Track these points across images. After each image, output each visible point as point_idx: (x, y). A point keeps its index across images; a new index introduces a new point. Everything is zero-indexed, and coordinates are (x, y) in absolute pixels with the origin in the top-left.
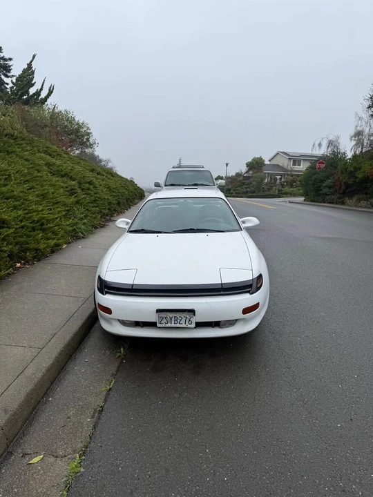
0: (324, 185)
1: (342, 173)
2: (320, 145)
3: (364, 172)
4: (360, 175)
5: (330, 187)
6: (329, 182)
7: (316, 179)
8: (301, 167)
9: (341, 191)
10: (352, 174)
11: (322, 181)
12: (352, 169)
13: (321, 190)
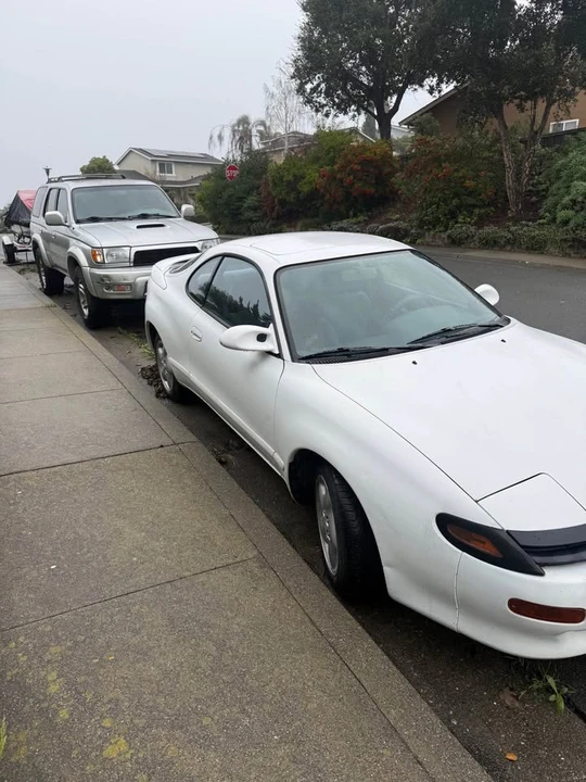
0: (245, 205)
1: (275, 184)
2: (220, 138)
3: (311, 183)
4: (305, 189)
5: (255, 209)
6: (251, 200)
7: (230, 196)
8: (174, 174)
9: (274, 215)
10: (292, 186)
11: (241, 199)
12: (291, 178)
13: (241, 214)
